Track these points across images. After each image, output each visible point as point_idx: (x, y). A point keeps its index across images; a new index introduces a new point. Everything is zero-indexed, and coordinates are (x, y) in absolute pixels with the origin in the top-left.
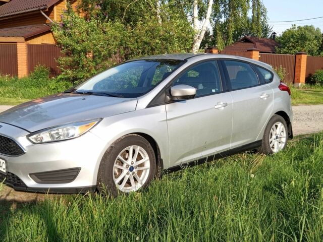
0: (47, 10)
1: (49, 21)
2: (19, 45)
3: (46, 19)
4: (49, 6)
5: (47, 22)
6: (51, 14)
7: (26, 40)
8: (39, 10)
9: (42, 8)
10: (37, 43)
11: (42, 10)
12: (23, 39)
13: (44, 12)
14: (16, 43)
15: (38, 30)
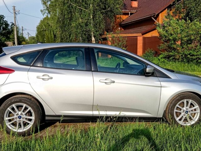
0: (155, 16)
1: (156, 22)
2: (138, 38)
3: (154, 22)
4: (156, 14)
5: (155, 23)
6: (158, 18)
7: (143, 35)
8: (151, 17)
9: (152, 15)
10: (148, 36)
11: (153, 16)
12: (141, 34)
13: (154, 18)
14: (137, 36)
15: (150, 28)
